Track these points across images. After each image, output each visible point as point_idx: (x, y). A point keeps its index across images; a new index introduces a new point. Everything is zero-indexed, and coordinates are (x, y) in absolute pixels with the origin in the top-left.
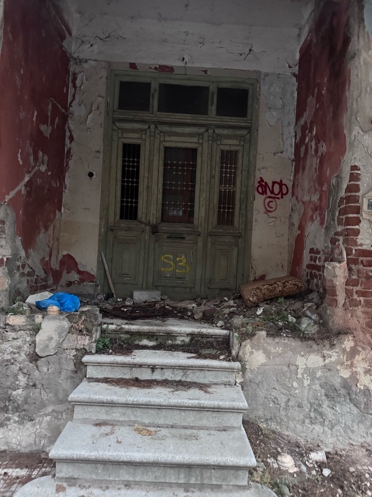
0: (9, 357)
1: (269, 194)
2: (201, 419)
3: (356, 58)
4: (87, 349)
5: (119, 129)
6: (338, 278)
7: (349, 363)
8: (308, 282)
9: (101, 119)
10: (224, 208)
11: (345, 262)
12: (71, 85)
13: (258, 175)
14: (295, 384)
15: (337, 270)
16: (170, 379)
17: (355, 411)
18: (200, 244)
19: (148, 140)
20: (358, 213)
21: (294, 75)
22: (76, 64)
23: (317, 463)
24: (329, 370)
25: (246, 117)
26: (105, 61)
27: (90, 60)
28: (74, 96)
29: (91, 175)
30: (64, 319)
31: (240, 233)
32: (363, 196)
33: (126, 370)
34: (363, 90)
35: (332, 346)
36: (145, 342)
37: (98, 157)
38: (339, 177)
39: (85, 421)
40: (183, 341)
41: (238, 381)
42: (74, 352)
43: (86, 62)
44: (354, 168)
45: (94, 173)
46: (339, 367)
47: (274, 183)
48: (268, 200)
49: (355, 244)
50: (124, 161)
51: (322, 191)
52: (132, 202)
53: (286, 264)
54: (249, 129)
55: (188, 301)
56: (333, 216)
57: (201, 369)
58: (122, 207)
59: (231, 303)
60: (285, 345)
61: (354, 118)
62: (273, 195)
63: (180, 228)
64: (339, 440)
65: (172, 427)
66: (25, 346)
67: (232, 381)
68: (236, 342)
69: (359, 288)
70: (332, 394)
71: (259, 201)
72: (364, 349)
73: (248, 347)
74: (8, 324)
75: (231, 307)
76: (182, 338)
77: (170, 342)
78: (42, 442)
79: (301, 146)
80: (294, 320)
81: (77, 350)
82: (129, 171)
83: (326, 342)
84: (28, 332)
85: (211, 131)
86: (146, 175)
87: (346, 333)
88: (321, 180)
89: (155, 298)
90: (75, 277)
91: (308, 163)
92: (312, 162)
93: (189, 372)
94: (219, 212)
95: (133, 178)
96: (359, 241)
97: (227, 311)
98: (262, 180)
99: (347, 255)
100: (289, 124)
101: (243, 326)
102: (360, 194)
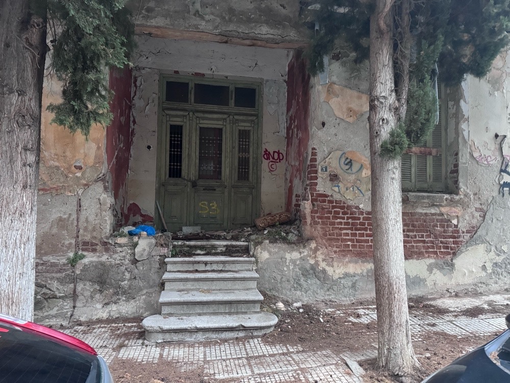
0: (119, 262)
1: (271, 159)
2: (235, 285)
3: (313, 89)
4: (166, 255)
5: (167, 115)
6: (307, 210)
7: (314, 256)
8: (295, 215)
9: (156, 109)
10: (242, 169)
11: (310, 201)
12: (133, 85)
13: (264, 147)
14: (285, 269)
15: (306, 205)
16: (215, 269)
17: (318, 282)
18: (226, 194)
19: (188, 123)
20: (316, 174)
21: (285, 81)
22: (137, 70)
23: (297, 307)
24: (303, 260)
25: (254, 107)
26: (157, 69)
27: (146, 68)
28: (135, 93)
29: (149, 147)
30: (152, 238)
31: (253, 186)
32: (319, 164)
33: (191, 265)
34: (317, 106)
35: (305, 247)
36: (199, 252)
37: (154, 135)
38: (307, 153)
39: (172, 290)
40: (221, 250)
41: (254, 268)
42: (159, 257)
43: (144, 69)
44: (314, 149)
45: (151, 146)
46: (308, 258)
47: (274, 152)
48: (271, 163)
49: (316, 191)
50: (171, 137)
51: (300, 160)
52: (177, 166)
53: (284, 206)
54: (257, 116)
55: (221, 231)
56: (305, 175)
57: (233, 262)
58: (170, 169)
59: (249, 229)
60: (279, 248)
61: (312, 122)
62: (274, 160)
63: (212, 183)
64: (310, 299)
65: (220, 290)
66: (128, 256)
67: (251, 268)
68: (252, 247)
69: (318, 215)
70: (305, 273)
71: (265, 164)
72: (322, 248)
73: (259, 249)
74: (117, 243)
75: (248, 231)
76: (221, 249)
77: (213, 251)
78: (141, 311)
79: (290, 130)
80: (285, 234)
81: (160, 256)
82: (174, 144)
83: (302, 245)
84: (129, 247)
85: (231, 117)
86: (187, 146)
87: (312, 240)
88: (299, 153)
89: (197, 231)
90: (139, 219)
91: (293, 141)
92: (295, 141)
93: (227, 265)
94: (239, 171)
95: (177, 149)
96: (317, 189)
97: (246, 234)
98: (266, 150)
99: (311, 197)
100: (283, 113)
101: (256, 239)
102: (317, 163)
